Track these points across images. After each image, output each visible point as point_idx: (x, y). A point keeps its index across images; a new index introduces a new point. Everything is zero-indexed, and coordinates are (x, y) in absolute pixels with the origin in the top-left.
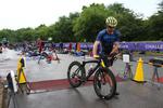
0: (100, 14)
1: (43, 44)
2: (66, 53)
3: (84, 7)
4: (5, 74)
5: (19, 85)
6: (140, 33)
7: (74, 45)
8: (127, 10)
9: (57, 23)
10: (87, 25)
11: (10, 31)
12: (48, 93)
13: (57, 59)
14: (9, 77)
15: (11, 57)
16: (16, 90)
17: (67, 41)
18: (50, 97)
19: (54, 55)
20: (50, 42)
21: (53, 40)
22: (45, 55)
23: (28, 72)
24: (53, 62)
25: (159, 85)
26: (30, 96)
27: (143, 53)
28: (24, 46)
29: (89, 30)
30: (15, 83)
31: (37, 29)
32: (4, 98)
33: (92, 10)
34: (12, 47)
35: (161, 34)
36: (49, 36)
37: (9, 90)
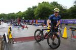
0: (47, 6)
1: (20, 20)
2: (31, 24)
3: (39, 3)
4: (2, 34)
5: (9, 39)
6: (65, 15)
7: (34, 21)
8: (59, 5)
9: (27, 11)
10: (40, 12)
11: (4, 14)
12: (23, 43)
13: (27, 27)
14: (4, 36)
15: (5, 27)
16: (7, 42)
17: (31, 19)
18: (23, 45)
19: (25, 26)
20: (23, 19)
21: (25, 18)
22: (21, 26)
23: (13, 33)
24: (25, 29)
25: (74, 39)
26: (14, 45)
27: (67, 25)
28: (11, 21)
29: (42, 14)
30: (7, 38)
31: (17, 13)
32: (2, 45)
33: (43, 4)
34: (5, 22)
35: (75, 16)
36: (23, 17)
37: (4, 42)
